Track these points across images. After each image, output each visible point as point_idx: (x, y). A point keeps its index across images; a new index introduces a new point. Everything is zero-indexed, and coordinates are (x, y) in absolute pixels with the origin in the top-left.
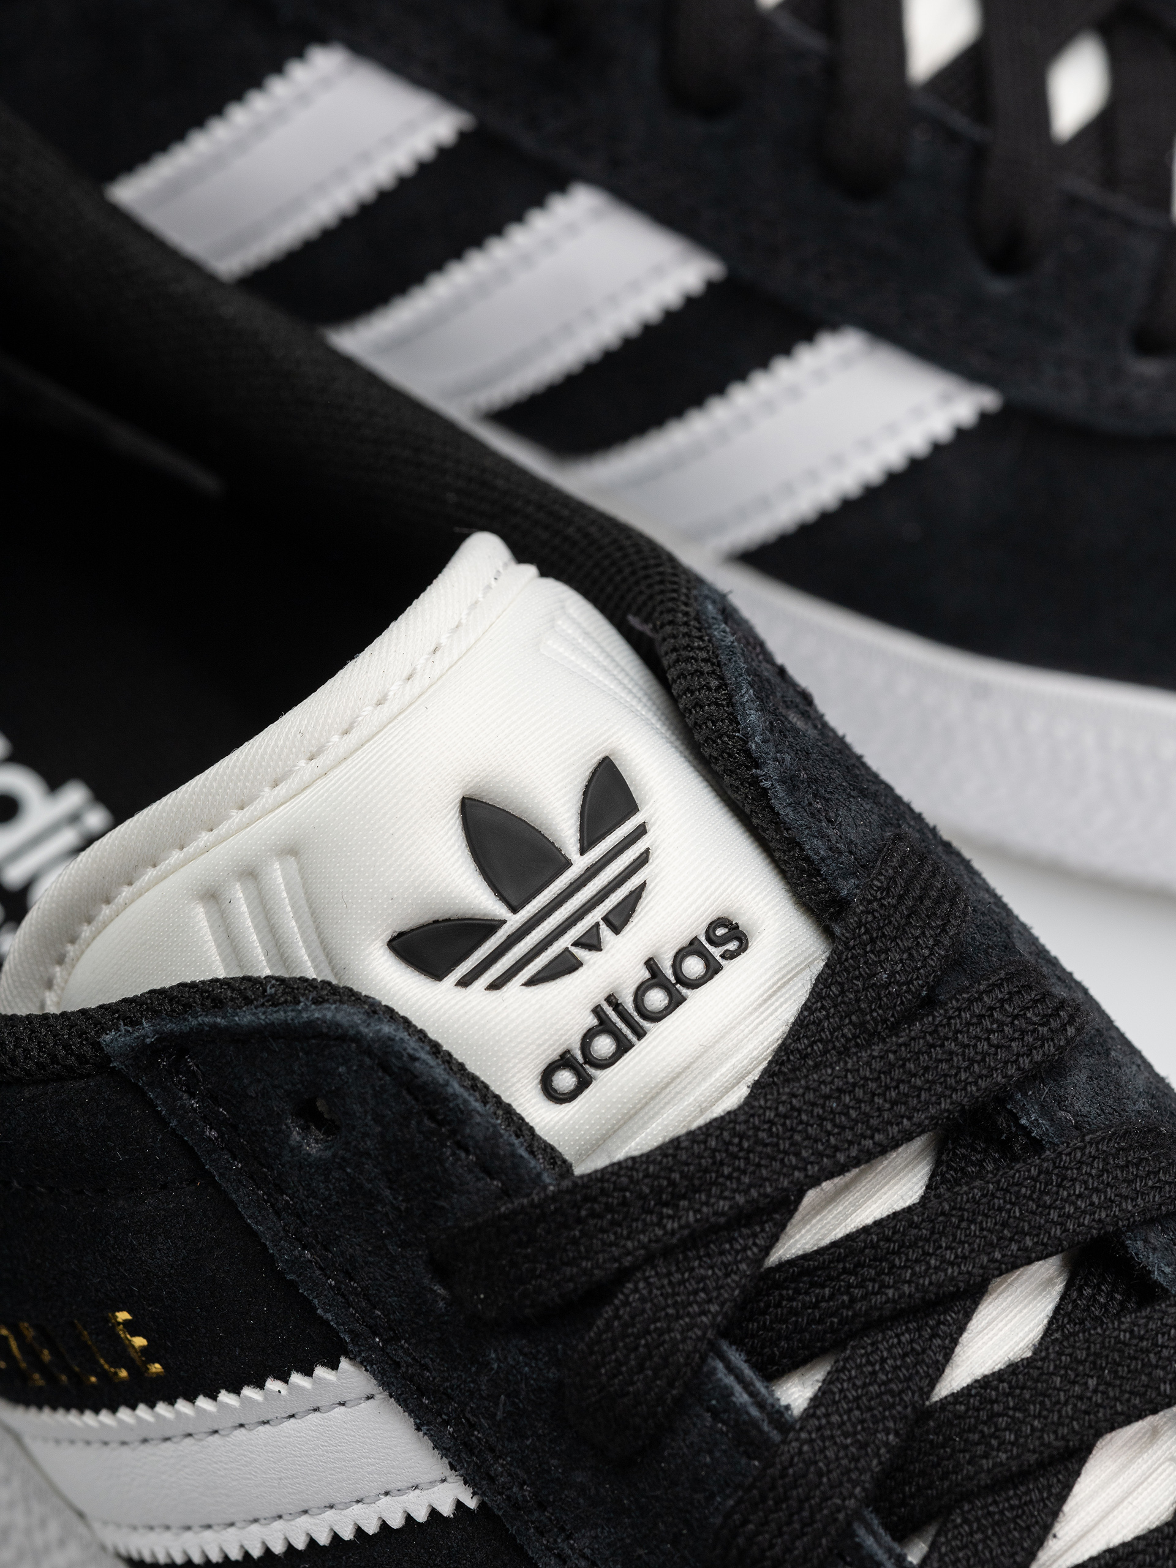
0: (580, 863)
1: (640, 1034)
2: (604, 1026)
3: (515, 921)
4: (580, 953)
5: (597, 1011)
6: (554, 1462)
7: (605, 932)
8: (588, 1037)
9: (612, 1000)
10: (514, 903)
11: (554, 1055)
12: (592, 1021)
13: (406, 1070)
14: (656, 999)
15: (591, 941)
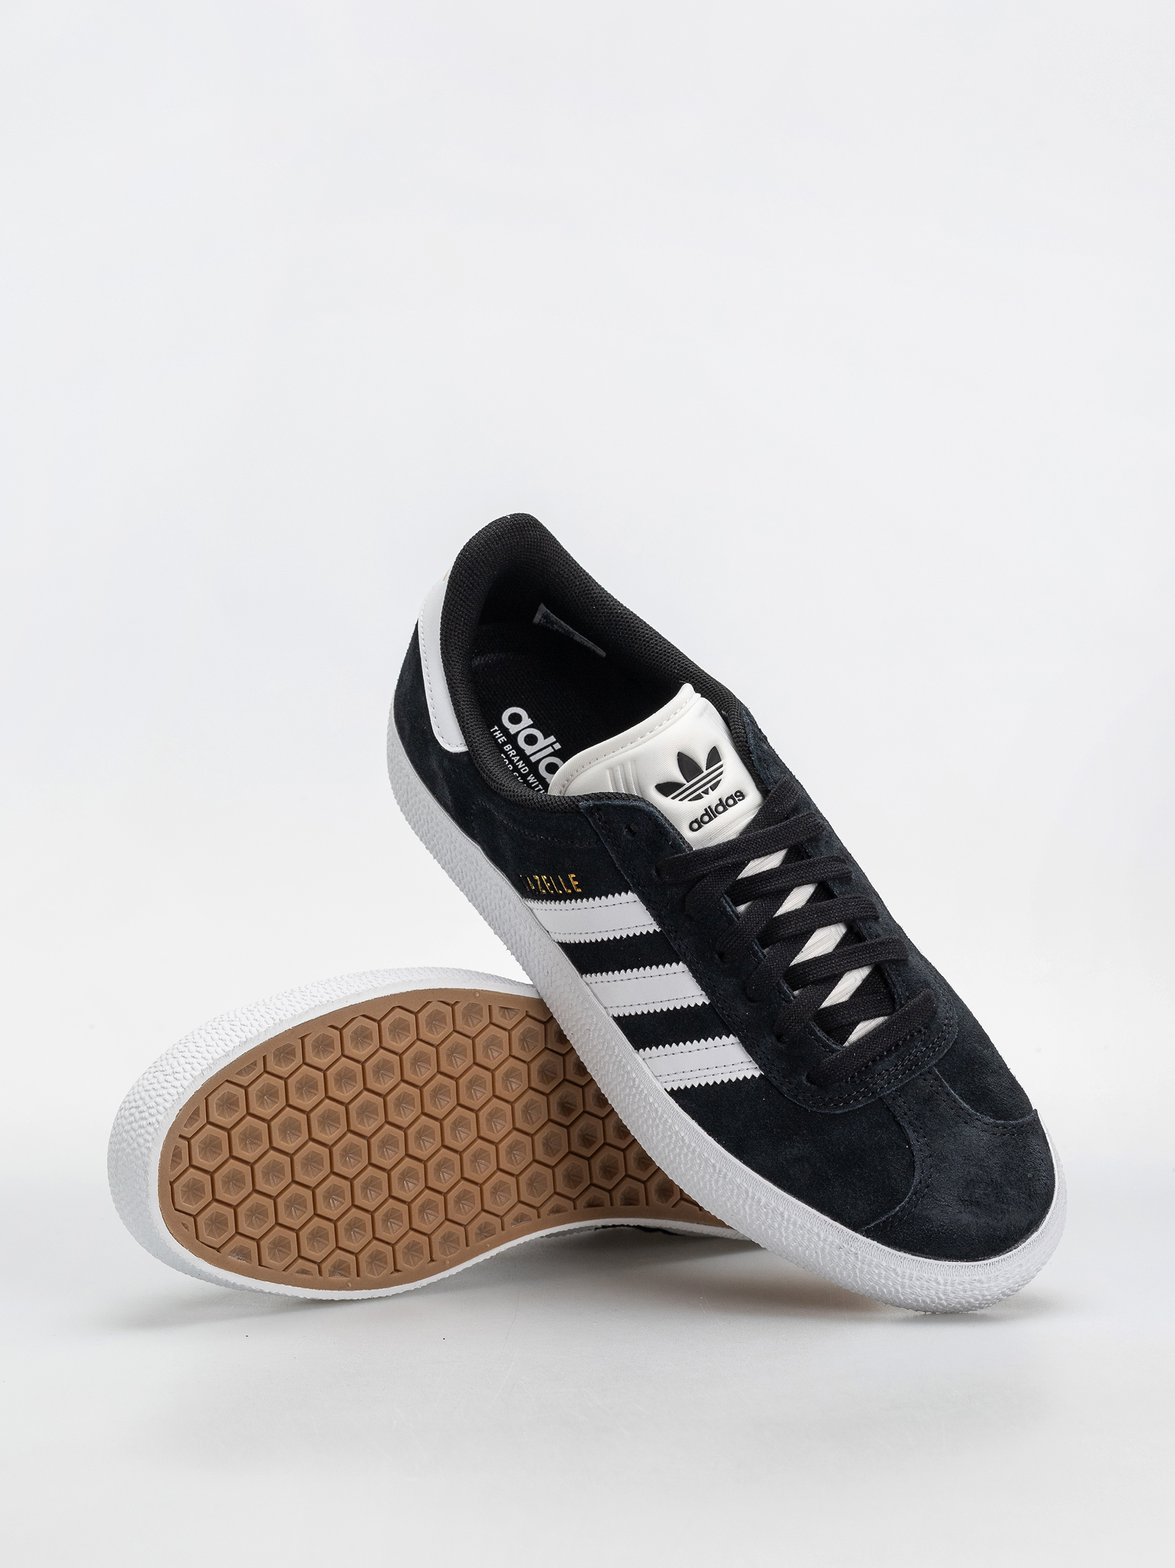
0: (706, 772)
1: (715, 817)
2: (707, 813)
3: (688, 785)
4: (703, 795)
5: (706, 810)
7: (710, 790)
8: (702, 816)
9: (709, 807)
10: (688, 779)
11: (693, 819)
12: (704, 812)
14: (721, 808)
15: (706, 792)
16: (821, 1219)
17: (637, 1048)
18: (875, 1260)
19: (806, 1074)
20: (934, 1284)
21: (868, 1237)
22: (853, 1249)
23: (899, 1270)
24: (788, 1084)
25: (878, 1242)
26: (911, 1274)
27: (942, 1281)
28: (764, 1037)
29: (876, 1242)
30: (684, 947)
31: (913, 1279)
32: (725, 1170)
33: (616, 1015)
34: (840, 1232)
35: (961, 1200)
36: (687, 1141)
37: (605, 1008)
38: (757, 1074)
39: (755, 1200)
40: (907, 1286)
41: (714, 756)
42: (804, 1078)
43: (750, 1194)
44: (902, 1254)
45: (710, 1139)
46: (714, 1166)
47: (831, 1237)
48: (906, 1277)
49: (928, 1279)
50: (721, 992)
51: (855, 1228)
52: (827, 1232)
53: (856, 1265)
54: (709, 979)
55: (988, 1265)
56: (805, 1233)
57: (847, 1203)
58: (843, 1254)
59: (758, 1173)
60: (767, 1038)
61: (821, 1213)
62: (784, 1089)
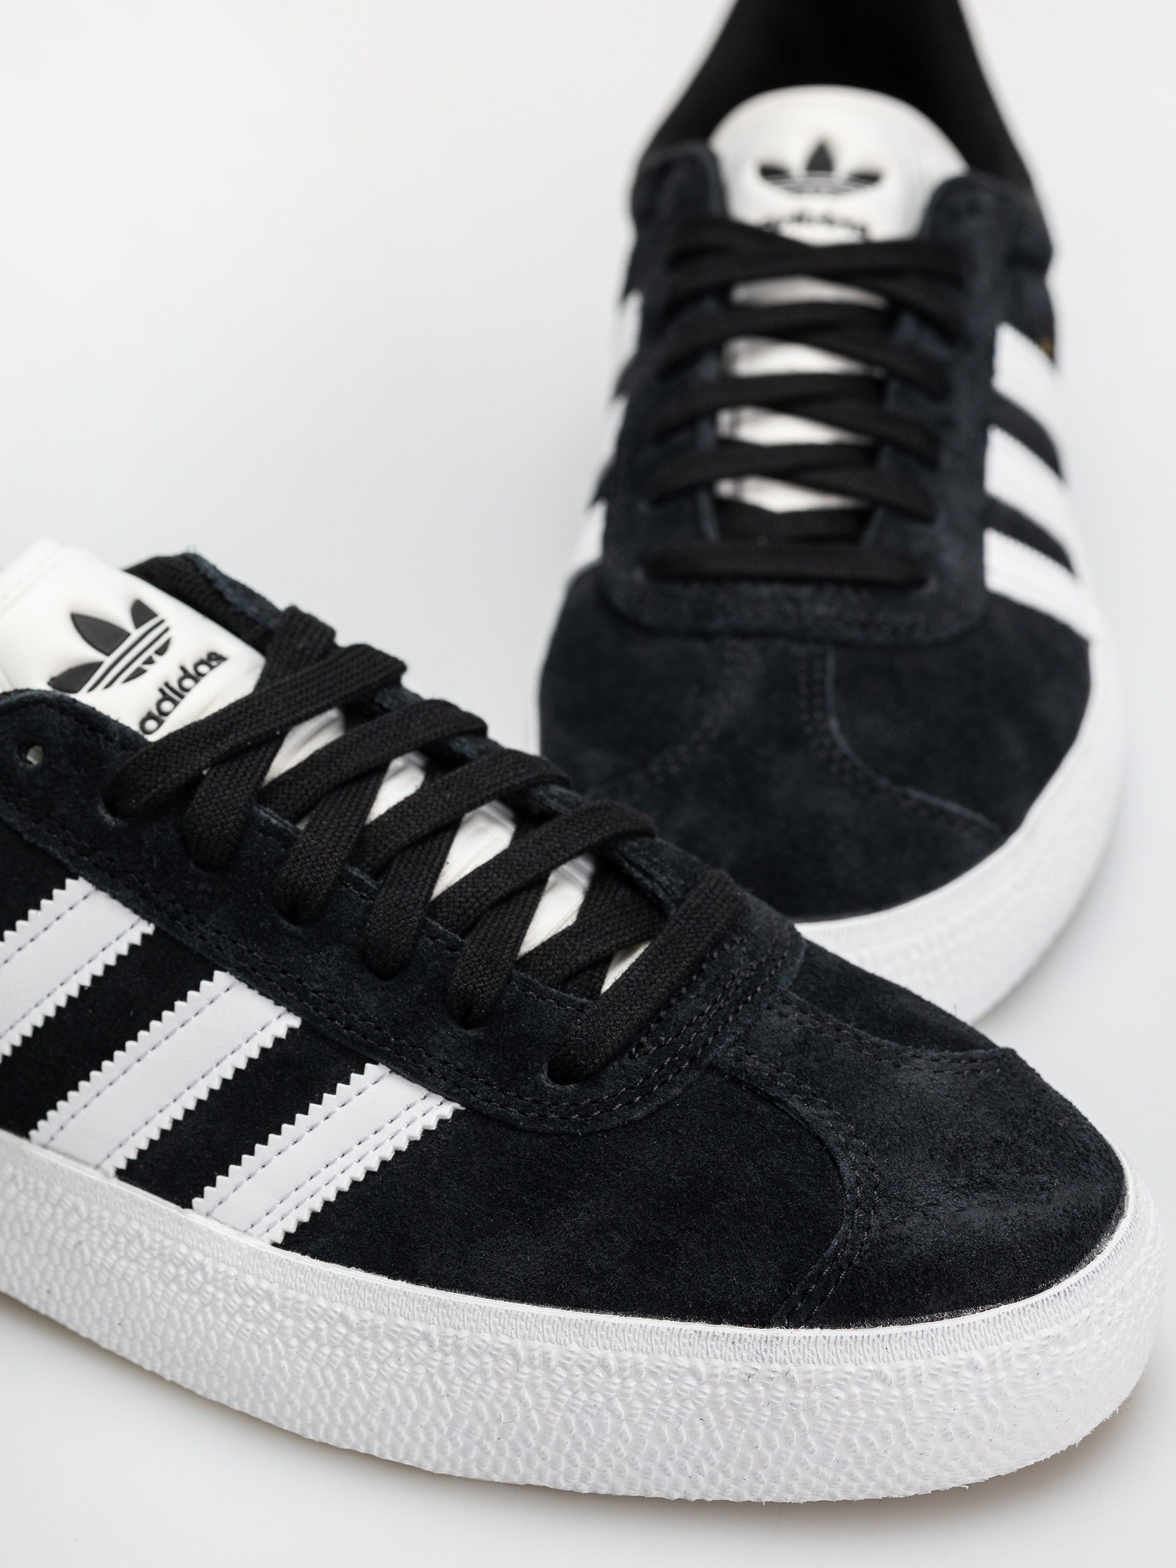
0: (135, 634)
1: (182, 697)
3: (108, 661)
4: (146, 667)
5: (161, 691)
6: (188, 882)
7: (156, 658)
8: (159, 704)
9: (167, 685)
10: (108, 651)
11: (143, 714)
12: (159, 696)
13: (72, 708)
14: (188, 683)
15: (150, 661)
16: (688, 1333)
17: (187, 1204)
18: (830, 1368)
19: (545, 1067)
20: (969, 1375)
21: (797, 1327)
22: (776, 1366)
23: (887, 1370)
24: (518, 1099)
25: (822, 1328)
26: (915, 1369)
27: (983, 1362)
28: (436, 1032)
29: (818, 1329)
30: (214, 934)
31: (924, 1378)
32: (451, 1332)
33: (123, 1165)
34: (737, 1341)
35: (954, 1188)
36: (353, 1318)
37: (97, 1167)
38: (448, 1110)
39: (536, 1362)
40: (915, 1404)
41: (141, 613)
42: (544, 1076)
43: (523, 1355)
44: (881, 1330)
45: (401, 1285)
46: (426, 1337)
47: (720, 1362)
48: (908, 1380)
49: (954, 1366)
50: (316, 986)
51: (762, 1320)
52: (711, 1355)
53: (796, 1402)
54: (284, 972)
55: (1062, 1294)
56: (665, 1384)
57: (728, 1273)
58: (761, 1388)
59: (523, 1301)
60: (443, 1032)
61: (683, 1319)
62: (514, 1112)
